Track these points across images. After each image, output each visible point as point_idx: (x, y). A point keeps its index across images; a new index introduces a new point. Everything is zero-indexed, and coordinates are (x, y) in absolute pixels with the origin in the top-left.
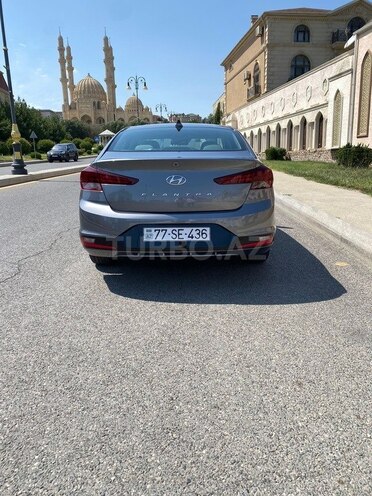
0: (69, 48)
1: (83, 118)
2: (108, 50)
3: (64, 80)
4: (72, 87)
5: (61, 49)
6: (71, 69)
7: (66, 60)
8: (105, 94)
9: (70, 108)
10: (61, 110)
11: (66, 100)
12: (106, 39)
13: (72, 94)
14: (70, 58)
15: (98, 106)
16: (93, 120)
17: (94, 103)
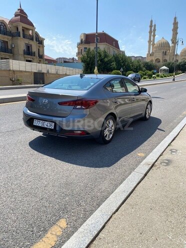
0: (155, 25)
1: (156, 60)
2: (176, 24)
3: (150, 41)
4: (154, 44)
5: (151, 26)
6: (154, 36)
7: (152, 31)
8: (170, 47)
9: (151, 55)
10: (146, 56)
11: (149, 51)
12: (175, 18)
13: (153, 48)
14: (155, 30)
15: (165, 54)
16: (161, 61)
17: (163, 52)
